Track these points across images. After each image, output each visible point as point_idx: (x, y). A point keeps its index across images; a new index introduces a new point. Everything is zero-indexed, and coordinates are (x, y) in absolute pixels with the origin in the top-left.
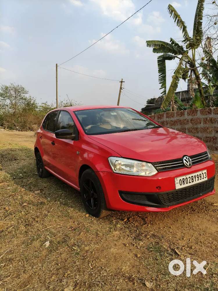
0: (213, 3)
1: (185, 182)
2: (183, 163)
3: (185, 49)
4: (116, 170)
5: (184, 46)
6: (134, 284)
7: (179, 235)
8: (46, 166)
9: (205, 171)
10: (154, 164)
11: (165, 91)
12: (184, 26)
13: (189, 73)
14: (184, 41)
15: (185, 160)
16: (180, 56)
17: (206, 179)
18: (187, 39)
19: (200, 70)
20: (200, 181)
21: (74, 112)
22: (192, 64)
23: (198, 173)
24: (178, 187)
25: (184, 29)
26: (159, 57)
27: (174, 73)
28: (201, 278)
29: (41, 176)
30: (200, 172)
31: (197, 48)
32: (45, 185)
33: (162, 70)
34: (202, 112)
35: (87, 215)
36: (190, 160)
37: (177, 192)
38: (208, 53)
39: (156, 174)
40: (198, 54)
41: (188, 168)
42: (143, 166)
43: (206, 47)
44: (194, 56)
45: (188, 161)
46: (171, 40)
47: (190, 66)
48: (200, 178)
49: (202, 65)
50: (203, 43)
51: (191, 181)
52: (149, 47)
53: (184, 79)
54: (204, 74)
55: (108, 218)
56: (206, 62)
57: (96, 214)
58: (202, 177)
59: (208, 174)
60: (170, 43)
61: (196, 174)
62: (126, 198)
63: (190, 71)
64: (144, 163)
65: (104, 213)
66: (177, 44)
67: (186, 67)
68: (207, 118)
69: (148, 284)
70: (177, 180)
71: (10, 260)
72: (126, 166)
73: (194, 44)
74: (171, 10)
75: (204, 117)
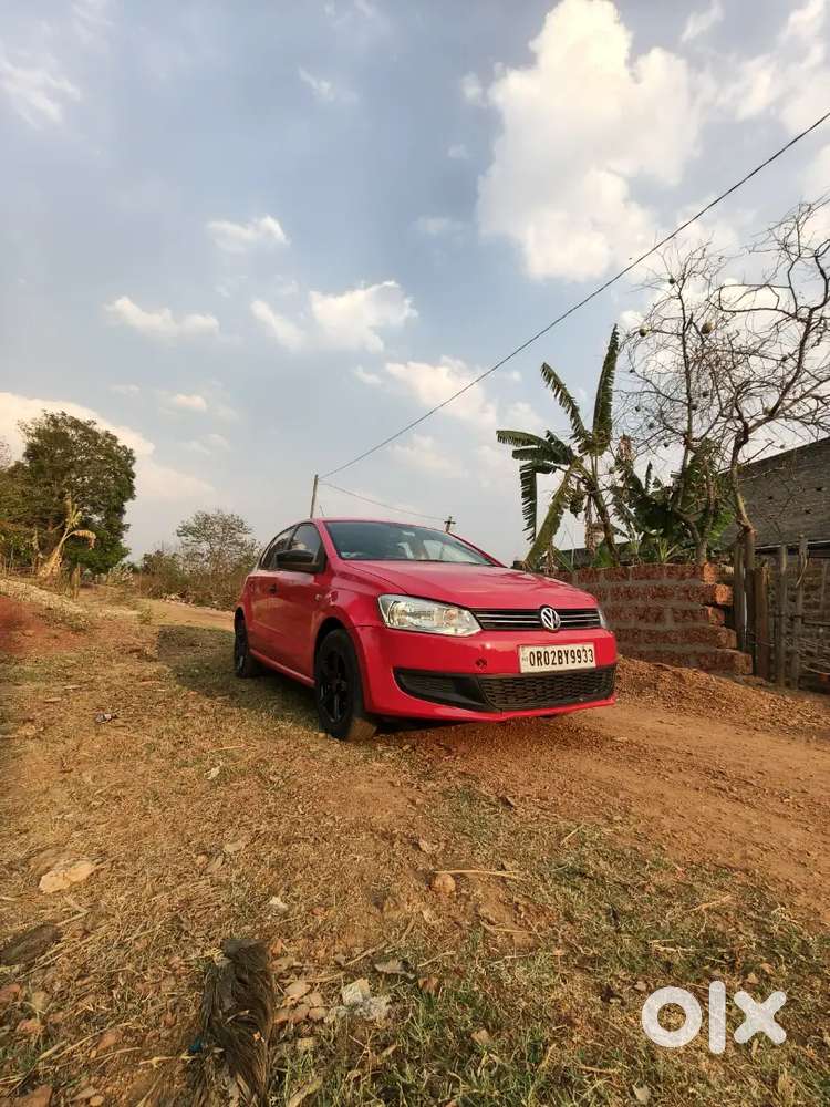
0: (631, 371)
1: (543, 660)
2: (540, 619)
3: (576, 453)
4: (392, 622)
5: (575, 446)
6: (392, 844)
8: (254, 649)
10: (474, 612)
11: (534, 535)
12: (574, 406)
13: (585, 501)
14: (574, 436)
15: (545, 614)
16: (566, 467)
17: (593, 665)
18: (579, 433)
19: (608, 497)
20: (576, 666)
21: (324, 522)
22: (591, 483)
23: (576, 647)
24: (526, 667)
25: (574, 413)
26: (522, 468)
27: (553, 498)
28: (556, 847)
29: (240, 675)
30: (580, 647)
31: (601, 453)
32: (244, 688)
33: (530, 493)
34: (609, 577)
35: (322, 735)
36: (557, 616)
37: (522, 679)
38: (623, 463)
39: (478, 634)
40: (604, 466)
41: (550, 631)
42: (451, 617)
43: (622, 454)
44: (594, 468)
45: (551, 616)
46: (549, 434)
47: (587, 488)
48: (577, 659)
49: (613, 489)
50: (614, 445)
51: (556, 661)
52: (501, 444)
53: (575, 511)
54: (620, 510)
55: (368, 741)
56: (620, 484)
57: (340, 733)
58: (583, 658)
59: (598, 655)
60: (547, 439)
61: (569, 648)
62: (408, 686)
63: (587, 496)
64: (454, 611)
65: (360, 726)
66: (559, 443)
67: (578, 487)
68: (618, 589)
69: (424, 845)
70: (525, 653)
71: (118, 799)
72: (415, 615)
73: (595, 444)
74: (548, 373)
75: (614, 585)
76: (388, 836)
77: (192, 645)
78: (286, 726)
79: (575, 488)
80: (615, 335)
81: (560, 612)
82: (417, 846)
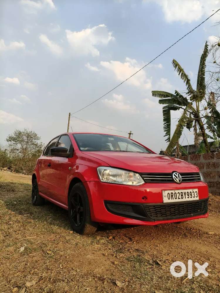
0: (214, 62)
1: (174, 196)
2: (172, 178)
3: (189, 101)
4: (103, 179)
5: (188, 98)
6: (103, 283)
7: (165, 251)
8: (41, 192)
9: (197, 190)
10: (141, 174)
11: (169, 138)
12: (188, 79)
13: (194, 123)
14: (188, 93)
15: (174, 175)
16: (184, 107)
17: (198, 199)
18: (191, 91)
19: (204, 121)
20: (190, 199)
21: (73, 134)
22: (196, 114)
23: (189, 191)
24: (166, 200)
25: (188, 82)
26: (164, 108)
27: (178, 122)
28: (180, 284)
29: (35, 204)
30: (191, 190)
31: (201, 100)
32: (36, 210)
33: (167, 119)
34: (205, 158)
35: (71, 232)
37: (164, 206)
38: (211, 105)
39: (143, 184)
42: (131, 176)
43: (210, 101)
44: (198, 107)
46: (176, 92)
47: (194, 117)
48: (190, 196)
49: (207, 117)
50: (206, 97)
51: (180, 197)
52: (154, 97)
53: (189, 127)
54: (210, 127)
55: (93, 235)
56: (210, 115)
57: (80, 231)
58: (193, 195)
59: (200, 194)
60: (175, 95)
61: (186, 191)
62: (111, 209)
63: (194, 120)
64: (132, 174)
65: (89, 228)
66: (181, 96)
67: (190, 116)
68: (209, 163)
69: (119, 283)
70: (165, 193)
72: (114, 176)
73: (198, 96)
74: (176, 64)
75: (207, 161)
76: (102, 279)
77: (13, 191)
78: (55, 228)
79: (189, 117)
80: (206, 46)
81: (182, 174)
82: (115, 284)
